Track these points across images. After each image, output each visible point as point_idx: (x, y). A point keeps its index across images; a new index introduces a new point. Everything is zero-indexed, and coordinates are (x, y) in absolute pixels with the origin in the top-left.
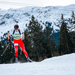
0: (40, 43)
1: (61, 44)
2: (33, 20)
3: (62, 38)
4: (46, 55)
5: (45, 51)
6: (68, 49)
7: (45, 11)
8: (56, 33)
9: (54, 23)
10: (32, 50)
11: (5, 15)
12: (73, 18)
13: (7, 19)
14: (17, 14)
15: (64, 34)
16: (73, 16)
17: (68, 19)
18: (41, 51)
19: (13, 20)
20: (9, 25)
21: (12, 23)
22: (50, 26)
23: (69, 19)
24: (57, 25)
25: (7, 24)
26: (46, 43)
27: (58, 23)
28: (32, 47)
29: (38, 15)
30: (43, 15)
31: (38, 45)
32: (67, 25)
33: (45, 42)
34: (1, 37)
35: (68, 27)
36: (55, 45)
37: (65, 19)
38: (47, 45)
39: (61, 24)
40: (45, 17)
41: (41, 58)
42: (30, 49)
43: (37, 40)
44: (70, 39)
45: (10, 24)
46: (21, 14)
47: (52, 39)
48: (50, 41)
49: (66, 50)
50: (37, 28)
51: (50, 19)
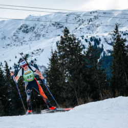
0: (80, 74)
1: (114, 76)
2: (67, 35)
3: (116, 65)
4: (90, 95)
5: (87, 87)
7: (89, 19)
8: (109, 56)
9: (105, 39)
10: (67, 86)
11: (21, 26)
13: (25, 33)
14: (42, 25)
15: (120, 58)
19: (34, 35)
20: (27, 44)
21: (33, 40)
22: (98, 44)
24: (110, 42)
25: (24, 43)
26: (89, 74)
27: (111, 39)
28: (66, 81)
29: (77, 27)
30: (86, 26)
31: (76, 77)
32: (124, 43)
33: (87, 73)
34: (15, 64)
36: (105, 78)
37: (124, 33)
38: (92, 77)
39: (115, 41)
40: (89, 29)
41: (82, 100)
42: (63, 84)
43: (74, 69)
45: (29, 42)
46: (48, 25)
47: (100, 67)
48: (97, 70)
49: (124, 86)
50: (73, 50)
51: (98, 32)
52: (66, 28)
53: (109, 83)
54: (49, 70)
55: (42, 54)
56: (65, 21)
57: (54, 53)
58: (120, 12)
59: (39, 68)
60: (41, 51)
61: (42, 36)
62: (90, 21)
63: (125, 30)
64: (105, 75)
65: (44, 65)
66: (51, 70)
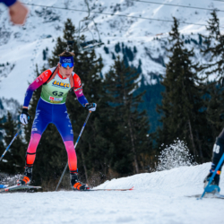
1: (166, 127)
2: (70, 35)
3: (170, 103)
4: (112, 165)
5: (108, 148)
7: (114, 5)
8: (153, 86)
9: (146, 49)
12: (215, 35)
15: (180, 90)
16: (213, 29)
17: (197, 38)
18: (96, 150)
22: (132, 59)
23: (200, 36)
24: (156, 55)
26: (113, 121)
27: (158, 50)
30: (107, 19)
32: (190, 58)
33: (110, 118)
35: (195, 67)
36: (146, 131)
37: (186, 38)
38: (119, 127)
39: (171, 54)
42: (56, 139)
44: (202, 110)
47: (136, 106)
48: (129, 113)
50: (82, 67)
51: (131, 34)
52: (69, 21)
55: (11, 75)
56: (64, 6)
59: (4, 104)
60: (9, 67)
61: (12, 36)
62: (115, 10)
63: (189, 33)
64: (146, 124)
65: (15, 98)
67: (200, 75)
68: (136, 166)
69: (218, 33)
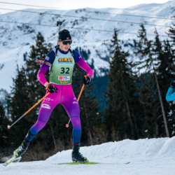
1: (111, 107)
2: (40, 44)
3: (113, 90)
6: (130, 120)
7: (74, 20)
8: (102, 77)
9: (97, 51)
12: (143, 41)
14: (2, 28)
15: (120, 81)
16: (142, 36)
17: (132, 43)
18: (61, 125)
24: (104, 56)
27: (105, 52)
29: (55, 32)
32: (126, 58)
35: (130, 64)
36: (97, 110)
39: (113, 55)
41: (61, 143)
42: (33, 118)
44: (135, 94)
46: (11, 29)
47: (89, 93)
49: (125, 123)
51: (86, 41)
52: (40, 33)
53: (103, 118)
54: (12, 96)
56: (37, 22)
57: (20, 70)
58: (121, 12)
61: (1, 45)
62: (74, 24)
63: (127, 39)
64: (96, 105)
65: (4, 88)
66: (15, 97)
67: (134, 70)
68: (90, 136)
69: (146, 40)
